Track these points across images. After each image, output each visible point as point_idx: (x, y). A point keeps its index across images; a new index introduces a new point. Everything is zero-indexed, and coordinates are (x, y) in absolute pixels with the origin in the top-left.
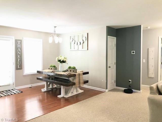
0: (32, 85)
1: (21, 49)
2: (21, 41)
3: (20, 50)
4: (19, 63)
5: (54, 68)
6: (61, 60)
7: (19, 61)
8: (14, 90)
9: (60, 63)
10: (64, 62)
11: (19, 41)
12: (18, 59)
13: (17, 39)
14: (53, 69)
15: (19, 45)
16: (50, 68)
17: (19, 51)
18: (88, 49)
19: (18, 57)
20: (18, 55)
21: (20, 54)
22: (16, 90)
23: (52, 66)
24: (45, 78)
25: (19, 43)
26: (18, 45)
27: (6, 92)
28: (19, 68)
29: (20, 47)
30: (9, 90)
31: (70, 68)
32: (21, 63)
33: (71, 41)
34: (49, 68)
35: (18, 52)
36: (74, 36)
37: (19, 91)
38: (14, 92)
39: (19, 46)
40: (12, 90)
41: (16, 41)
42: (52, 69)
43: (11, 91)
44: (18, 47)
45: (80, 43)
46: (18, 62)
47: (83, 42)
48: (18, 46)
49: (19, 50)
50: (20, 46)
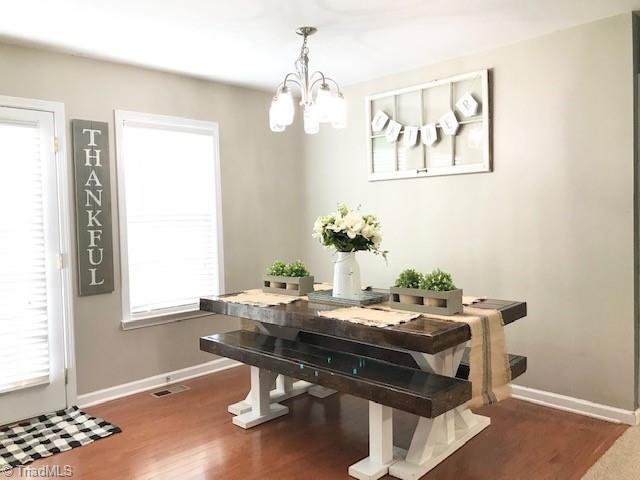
0: (168, 379)
1: (104, 173)
2: (103, 127)
3: (98, 184)
4: (96, 257)
5: (297, 280)
6: (352, 236)
7: (92, 244)
8: (72, 414)
9: (340, 253)
10: (362, 243)
11: (92, 132)
12: (92, 232)
13: (79, 121)
14: (296, 287)
15: (93, 153)
16: (274, 280)
17: (94, 189)
18: (492, 168)
19: (90, 224)
20: (90, 212)
21: (99, 203)
22: (81, 419)
23: (287, 267)
24: (248, 337)
25: (92, 143)
26: (88, 151)
27: (22, 429)
28: (94, 283)
29: (98, 164)
30: (43, 418)
31: (411, 279)
32: (109, 254)
33: (377, 128)
34: (268, 284)
35: (89, 192)
36: (396, 96)
37: (102, 425)
38: (70, 428)
39: (93, 161)
40: (61, 413)
41: (77, 129)
42: (283, 286)
43: (54, 420)
44: (88, 164)
45: (438, 130)
46: (91, 251)
47: (455, 125)
48: (88, 156)
49: (96, 179)
50: (98, 157)
